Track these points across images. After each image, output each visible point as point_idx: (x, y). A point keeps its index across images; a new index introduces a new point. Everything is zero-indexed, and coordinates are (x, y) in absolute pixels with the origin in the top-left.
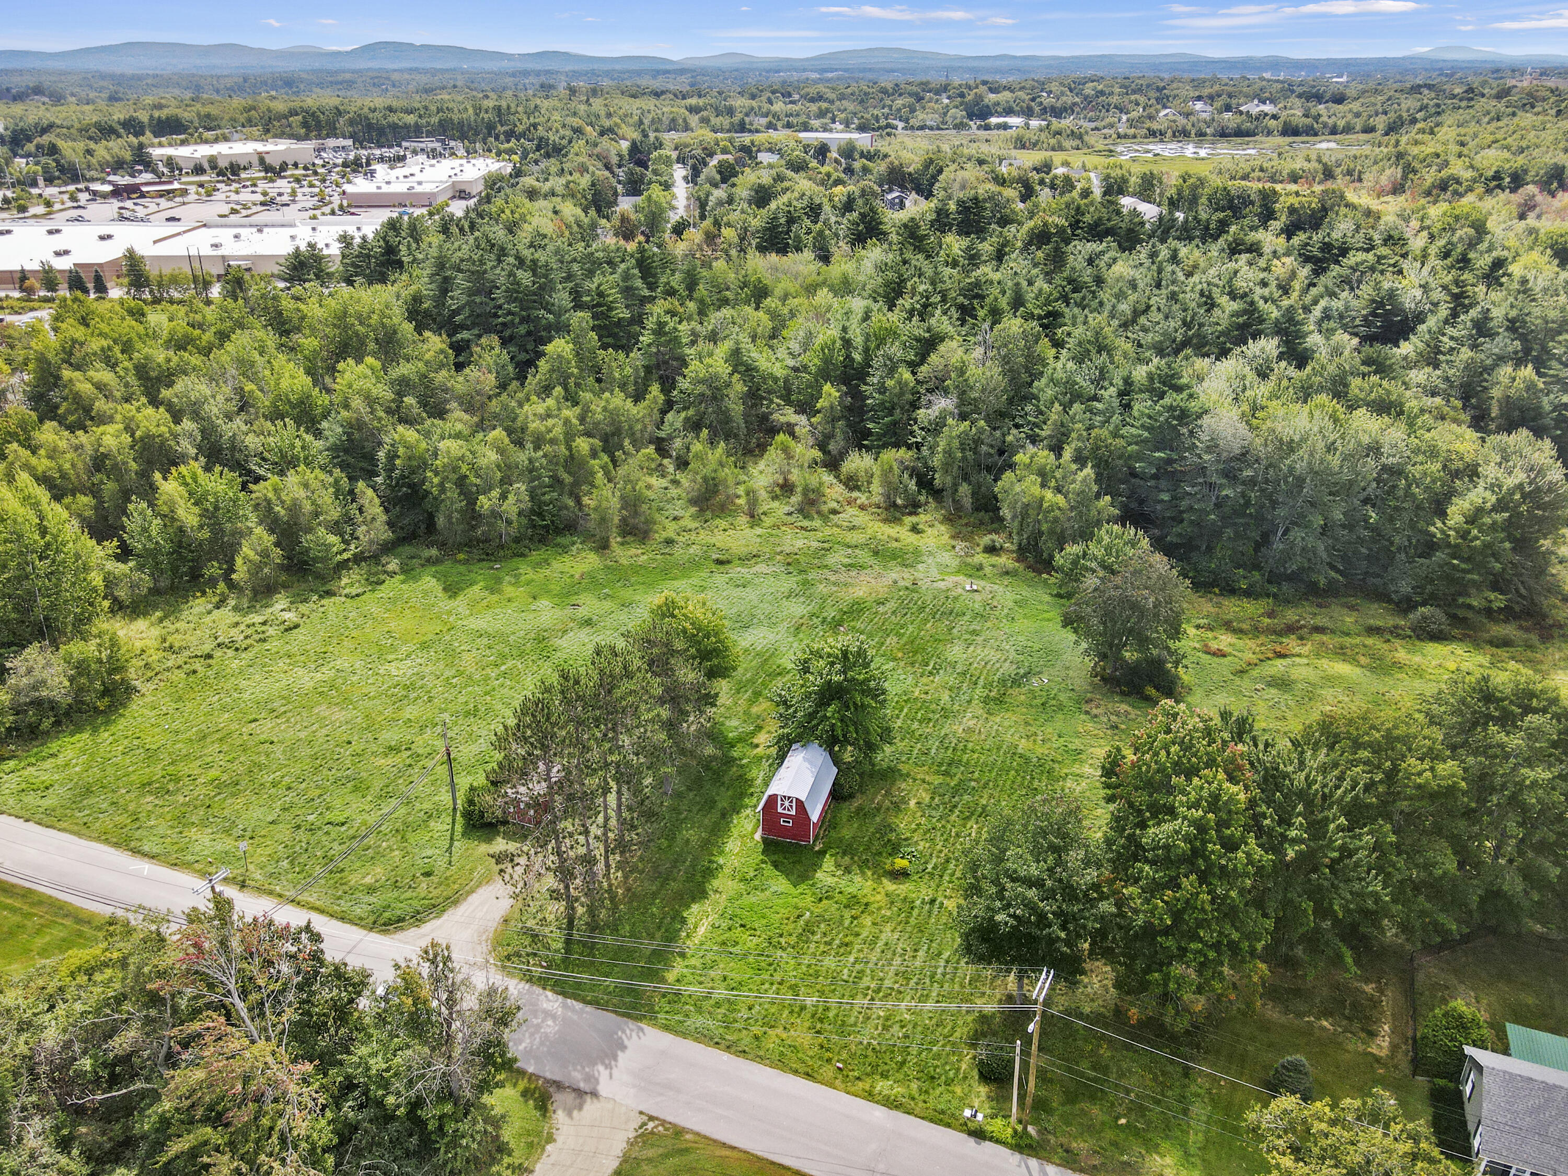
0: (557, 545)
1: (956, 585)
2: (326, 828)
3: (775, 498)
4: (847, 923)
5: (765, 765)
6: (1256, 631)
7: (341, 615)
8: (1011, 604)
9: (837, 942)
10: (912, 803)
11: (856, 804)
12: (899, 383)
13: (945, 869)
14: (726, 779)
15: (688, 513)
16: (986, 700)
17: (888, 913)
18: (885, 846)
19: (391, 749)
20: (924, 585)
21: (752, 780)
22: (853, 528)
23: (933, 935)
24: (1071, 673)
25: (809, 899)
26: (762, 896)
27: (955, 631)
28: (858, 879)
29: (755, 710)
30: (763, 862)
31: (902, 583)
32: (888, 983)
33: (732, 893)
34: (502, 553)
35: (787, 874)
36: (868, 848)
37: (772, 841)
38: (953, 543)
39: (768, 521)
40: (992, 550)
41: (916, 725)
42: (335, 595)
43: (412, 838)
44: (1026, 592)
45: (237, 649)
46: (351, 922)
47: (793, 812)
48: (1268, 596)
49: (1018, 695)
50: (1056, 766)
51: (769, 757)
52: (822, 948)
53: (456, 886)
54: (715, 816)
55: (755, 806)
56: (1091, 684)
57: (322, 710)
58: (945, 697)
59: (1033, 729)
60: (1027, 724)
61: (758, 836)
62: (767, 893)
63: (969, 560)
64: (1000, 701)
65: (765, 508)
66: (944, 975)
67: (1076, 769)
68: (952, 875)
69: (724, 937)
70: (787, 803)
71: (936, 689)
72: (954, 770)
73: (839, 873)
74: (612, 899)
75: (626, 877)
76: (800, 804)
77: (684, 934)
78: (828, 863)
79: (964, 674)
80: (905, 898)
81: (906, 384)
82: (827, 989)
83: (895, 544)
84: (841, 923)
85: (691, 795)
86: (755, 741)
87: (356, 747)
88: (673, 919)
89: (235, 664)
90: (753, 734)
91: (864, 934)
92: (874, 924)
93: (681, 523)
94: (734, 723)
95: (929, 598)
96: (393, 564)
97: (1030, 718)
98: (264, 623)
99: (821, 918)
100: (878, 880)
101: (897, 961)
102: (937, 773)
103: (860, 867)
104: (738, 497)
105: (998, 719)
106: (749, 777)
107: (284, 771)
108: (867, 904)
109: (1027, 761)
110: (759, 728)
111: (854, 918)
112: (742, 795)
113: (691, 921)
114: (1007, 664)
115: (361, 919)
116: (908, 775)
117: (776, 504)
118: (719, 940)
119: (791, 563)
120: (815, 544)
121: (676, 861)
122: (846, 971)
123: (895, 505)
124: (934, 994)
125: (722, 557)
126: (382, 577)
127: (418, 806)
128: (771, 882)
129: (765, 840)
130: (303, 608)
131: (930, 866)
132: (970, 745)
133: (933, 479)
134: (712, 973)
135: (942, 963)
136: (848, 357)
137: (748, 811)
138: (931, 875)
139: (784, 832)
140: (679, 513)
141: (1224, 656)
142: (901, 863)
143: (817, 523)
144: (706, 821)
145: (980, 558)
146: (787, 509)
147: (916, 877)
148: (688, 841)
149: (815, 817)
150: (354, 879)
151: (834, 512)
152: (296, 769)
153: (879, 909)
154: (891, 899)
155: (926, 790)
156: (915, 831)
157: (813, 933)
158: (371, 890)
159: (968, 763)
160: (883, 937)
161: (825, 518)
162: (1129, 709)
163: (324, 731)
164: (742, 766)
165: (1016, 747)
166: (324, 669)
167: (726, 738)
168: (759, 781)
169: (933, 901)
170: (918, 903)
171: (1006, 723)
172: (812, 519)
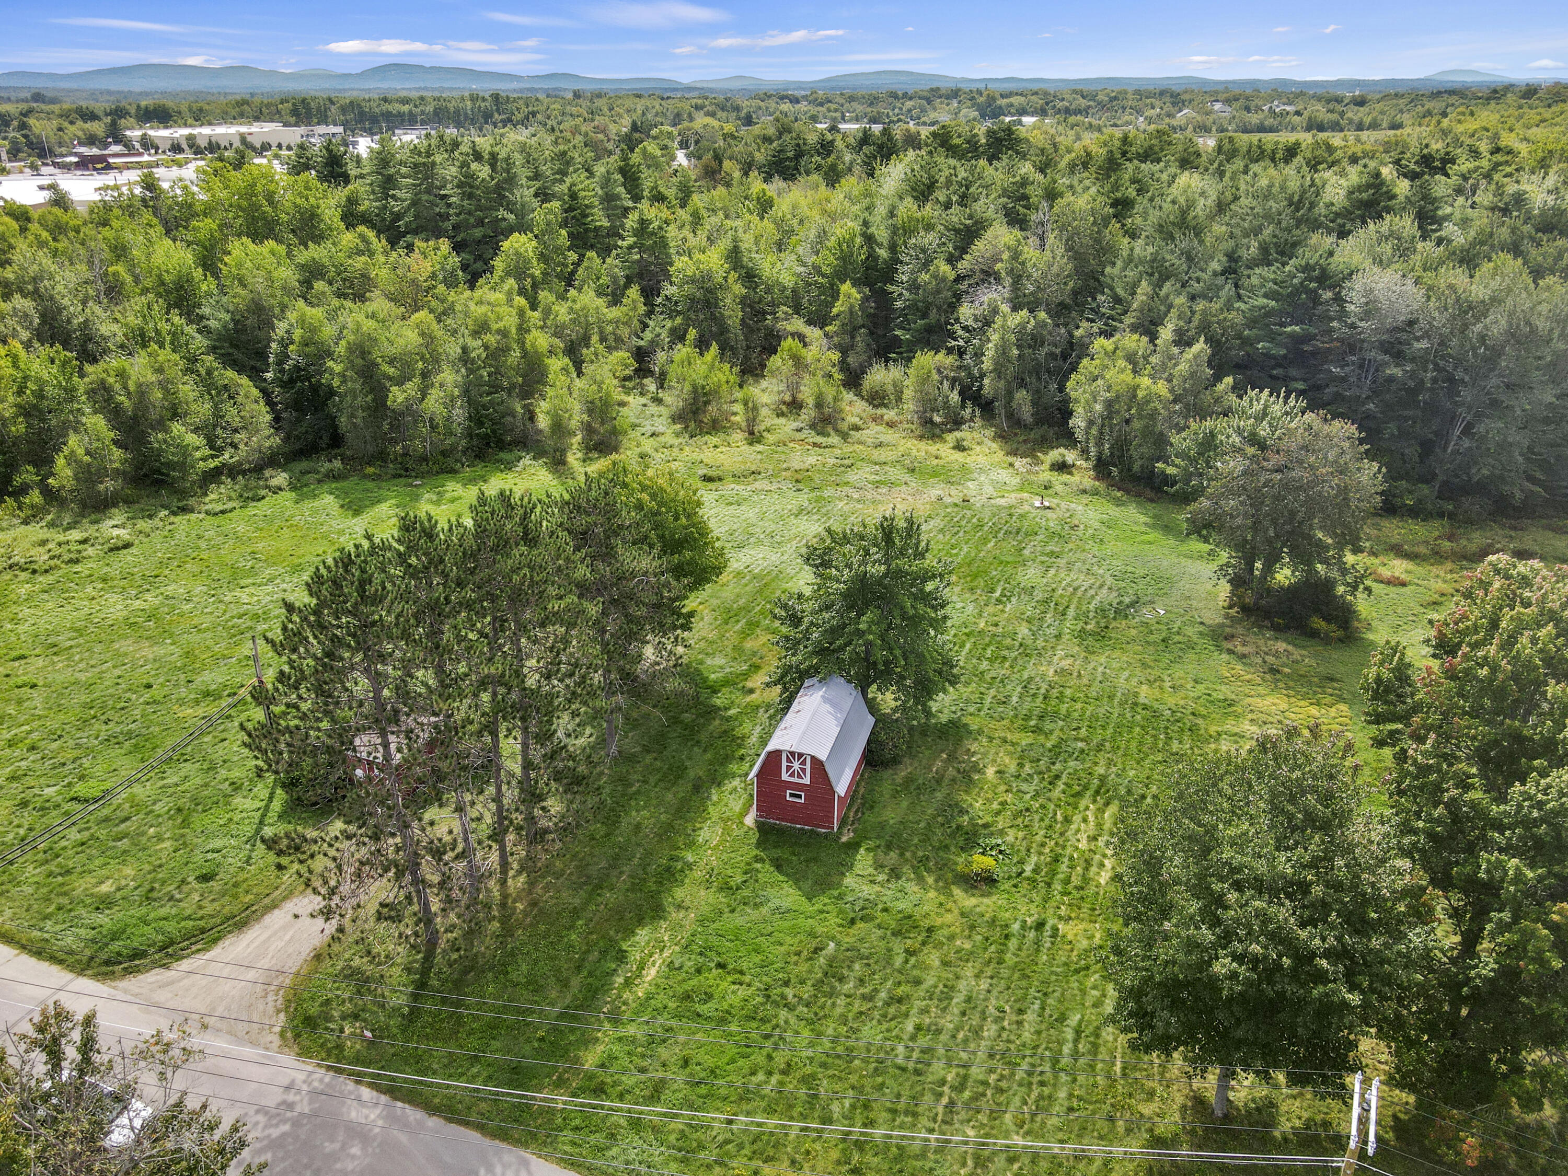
0: (500, 461)
1: (1021, 502)
2: (67, 806)
3: (780, 414)
4: (898, 961)
5: (763, 716)
6: (1437, 556)
7: (194, 533)
8: (1097, 525)
9: (883, 995)
10: (990, 772)
11: (903, 772)
12: (935, 276)
13: (1053, 873)
14: (703, 737)
15: (669, 432)
16: (1082, 635)
17: (967, 946)
18: (953, 835)
19: (207, 694)
20: (977, 502)
21: (743, 738)
22: (880, 445)
23: (1046, 983)
24: (1195, 603)
25: (833, 920)
26: (754, 914)
27: (1026, 552)
28: (912, 888)
29: (749, 645)
30: (757, 859)
31: (947, 500)
32: (976, 1072)
33: (705, 909)
34: (424, 467)
35: (797, 879)
36: (926, 839)
37: (773, 827)
38: (1011, 459)
39: (770, 438)
40: (1062, 467)
41: (985, 665)
42: (192, 511)
43: (198, 821)
44: (1114, 511)
45: (34, 572)
46: (54, 959)
47: (807, 780)
48: (1441, 515)
49: (1126, 628)
50: (1200, 721)
51: (768, 706)
52: (858, 1005)
53: (248, 898)
54: (683, 789)
55: (747, 775)
56: (1227, 616)
57: (125, 646)
58: (1024, 631)
59: (1156, 673)
60: (1145, 665)
61: (750, 820)
62: (764, 910)
63: (1033, 477)
64: (1102, 635)
65: (768, 423)
66: (1075, 1055)
67: (1230, 725)
68: (1067, 881)
69: (688, 986)
70: (796, 765)
71: (1008, 620)
72: (1048, 726)
73: (881, 877)
74: (505, 920)
75: (531, 884)
76: (818, 765)
77: (620, 980)
78: (863, 861)
79: (1046, 601)
80: (994, 920)
81: (944, 279)
82: (868, 1082)
83: (935, 462)
84: (889, 961)
85: (648, 759)
86: (749, 684)
87: (156, 693)
88: (604, 953)
89: (24, 590)
90: (746, 675)
91: (930, 981)
92: (945, 964)
93: (662, 439)
94: (719, 661)
95: (986, 515)
96: (280, 478)
97: (1149, 660)
98: (84, 542)
99: (854, 954)
100: (945, 890)
101: (991, 1029)
102: (1024, 729)
103: (915, 869)
104: (735, 414)
105: (1102, 659)
106: (738, 732)
107: (36, 724)
108: (930, 930)
109: (1156, 715)
110: (756, 668)
111: (910, 953)
112: (727, 759)
113: (635, 956)
114: (1105, 591)
115: (71, 953)
116: (980, 732)
117: (782, 420)
118: (680, 990)
119: (800, 479)
120: (833, 461)
121: (616, 858)
122: (900, 1049)
123: (931, 421)
124: (1062, 1094)
125: (710, 473)
126: (263, 492)
127: (223, 773)
128: (770, 892)
129: (761, 827)
130: (142, 524)
131: (1028, 868)
132: (1068, 692)
133: (981, 387)
134: (663, 1052)
135: (1069, 1035)
136: (872, 256)
137: (736, 782)
138: (1032, 881)
139: (792, 813)
140: (661, 429)
141: (1404, 584)
142: (981, 862)
143: (834, 439)
144: (669, 796)
145: (1046, 475)
146: (795, 425)
147: (1007, 886)
148: (638, 827)
149: (841, 788)
150: (81, 885)
151: (856, 428)
152: (53, 724)
153: (951, 938)
154: (971, 922)
155: (1010, 754)
156: (998, 813)
157: (841, 979)
158: (104, 903)
159: (1068, 715)
160: (962, 985)
161: (845, 436)
162: (1290, 648)
163: (117, 672)
164: (729, 719)
165: (1136, 695)
166: (148, 596)
167: (705, 680)
168: (754, 739)
169: (1040, 925)
170: (1016, 927)
171: (1115, 665)
172: (829, 435)
